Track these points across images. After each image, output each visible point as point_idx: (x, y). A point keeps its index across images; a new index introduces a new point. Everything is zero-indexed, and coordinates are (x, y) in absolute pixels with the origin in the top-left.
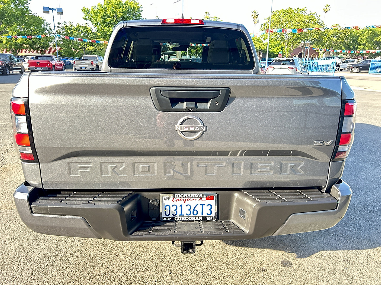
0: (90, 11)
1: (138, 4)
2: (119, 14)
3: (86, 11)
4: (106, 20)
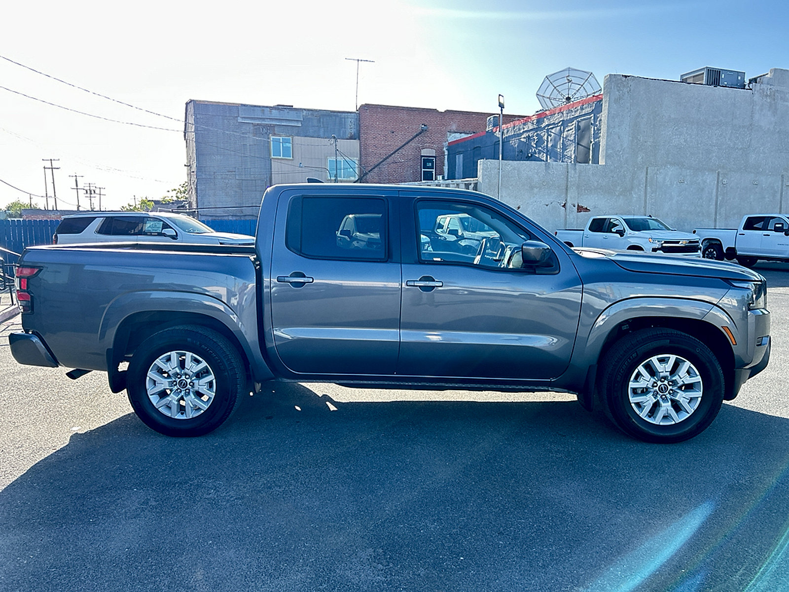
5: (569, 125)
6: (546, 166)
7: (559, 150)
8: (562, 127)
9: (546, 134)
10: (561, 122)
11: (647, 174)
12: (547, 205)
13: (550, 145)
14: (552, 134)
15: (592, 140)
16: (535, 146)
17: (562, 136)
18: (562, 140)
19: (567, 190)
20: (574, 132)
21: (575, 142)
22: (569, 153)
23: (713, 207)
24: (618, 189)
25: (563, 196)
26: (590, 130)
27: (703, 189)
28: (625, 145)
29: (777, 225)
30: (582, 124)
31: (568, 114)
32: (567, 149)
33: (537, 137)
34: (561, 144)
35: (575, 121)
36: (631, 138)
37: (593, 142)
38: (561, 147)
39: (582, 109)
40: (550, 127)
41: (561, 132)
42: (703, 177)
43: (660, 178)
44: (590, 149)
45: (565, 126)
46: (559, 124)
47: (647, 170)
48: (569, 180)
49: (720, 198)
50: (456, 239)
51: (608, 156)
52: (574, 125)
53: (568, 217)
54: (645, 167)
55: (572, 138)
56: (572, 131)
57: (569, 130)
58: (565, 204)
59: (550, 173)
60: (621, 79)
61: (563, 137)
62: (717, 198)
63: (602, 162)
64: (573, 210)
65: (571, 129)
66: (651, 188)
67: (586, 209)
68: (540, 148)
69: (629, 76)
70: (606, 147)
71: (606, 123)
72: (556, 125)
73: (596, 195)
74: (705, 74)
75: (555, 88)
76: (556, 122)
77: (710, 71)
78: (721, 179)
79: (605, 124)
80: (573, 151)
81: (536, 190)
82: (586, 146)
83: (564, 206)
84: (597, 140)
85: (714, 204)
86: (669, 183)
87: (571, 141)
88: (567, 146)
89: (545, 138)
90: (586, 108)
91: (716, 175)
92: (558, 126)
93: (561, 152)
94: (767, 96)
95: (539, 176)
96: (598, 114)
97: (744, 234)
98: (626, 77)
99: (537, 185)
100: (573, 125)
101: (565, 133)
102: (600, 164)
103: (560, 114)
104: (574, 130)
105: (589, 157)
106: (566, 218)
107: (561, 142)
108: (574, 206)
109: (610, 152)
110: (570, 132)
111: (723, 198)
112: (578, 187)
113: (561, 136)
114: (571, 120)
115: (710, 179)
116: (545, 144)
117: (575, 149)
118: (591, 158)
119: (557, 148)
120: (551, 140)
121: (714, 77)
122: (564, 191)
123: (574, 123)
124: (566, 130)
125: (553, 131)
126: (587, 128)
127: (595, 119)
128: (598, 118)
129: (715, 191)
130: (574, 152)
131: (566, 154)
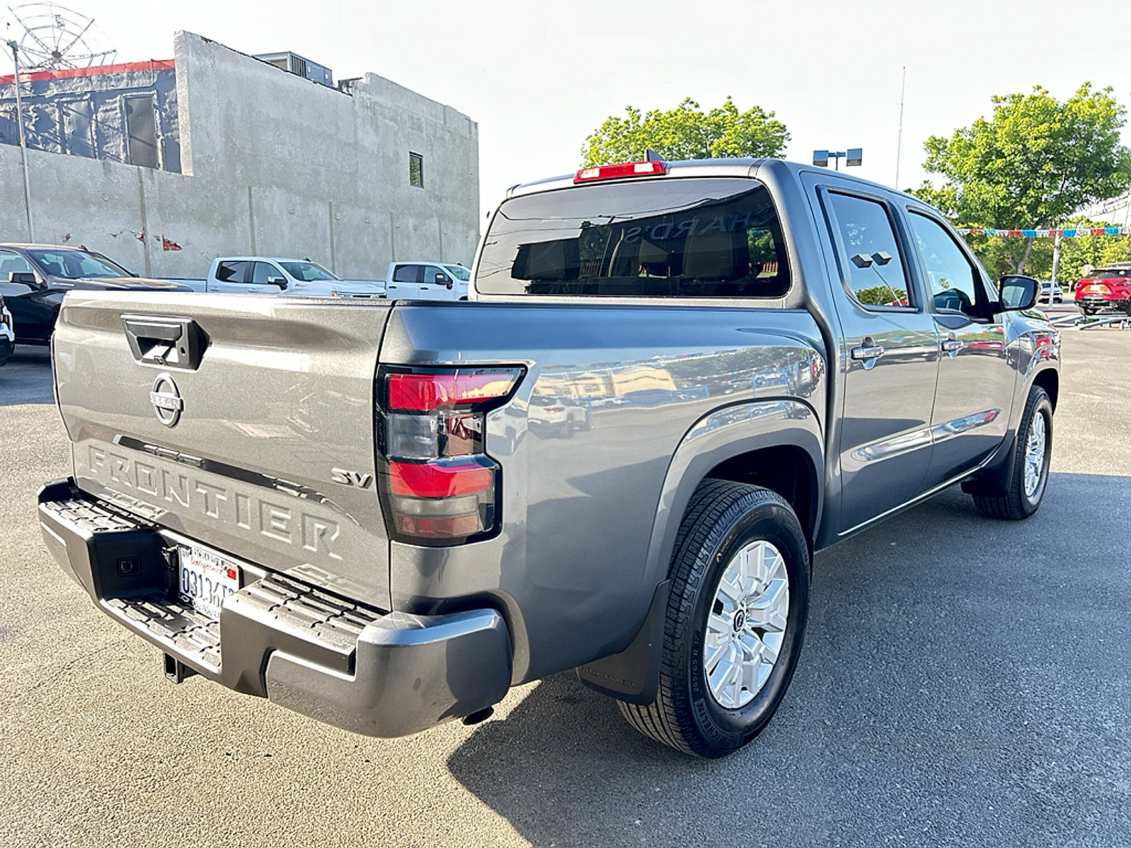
0: (948, 144)
1: (1112, 103)
2: (1034, 142)
3: (936, 145)
4: (990, 165)
5: (107, 101)
6: (104, 168)
7: (90, 142)
8: (92, 103)
9: (57, 111)
10: (89, 95)
11: (250, 197)
12: (115, 236)
13: (68, 131)
14: (70, 112)
15: (160, 134)
16: (33, 128)
17: (94, 117)
18: (94, 126)
19: (143, 212)
20: (119, 115)
21: (123, 132)
22: (113, 149)
23: (328, 250)
24: (215, 217)
25: (138, 221)
26: (153, 117)
27: (315, 225)
28: (218, 149)
29: (438, 276)
30: (135, 104)
31: (101, 81)
32: (107, 143)
33: (36, 114)
34: (94, 133)
35: (119, 96)
36: (223, 139)
37: (161, 137)
38: (95, 137)
39: (131, 78)
40: (64, 99)
41: (90, 113)
42: (314, 207)
43: (266, 204)
44: (156, 147)
45: (98, 101)
46: (85, 98)
47: (250, 190)
48: (146, 196)
49: (335, 238)
50: (31, 292)
51: (196, 164)
52: (118, 104)
53: (151, 257)
54: (247, 186)
55: (117, 124)
56: (114, 112)
57: (106, 111)
58: (142, 237)
59: (111, 180)
60: (201, 43)
61: (96, 120)
62: (332, 239)
63: (187, 171)
64: (158, 246)
65: (112, 110)
66: (258, 218)
67: (176, 245)
68: (46, 134)
69: (211, 41)
70: (192, 148)
71: (187, 108)
72: (79, 99)
73: (186, 224)
74: (288, 60)
75: (29, 31)
76: (78, 91)
77: (294, 58)
78: (334, 212)
79: (185, 111)
80: (121, 148)
81: (93, 208)
82: (148, 141)
83: (142, 238)
84: (169, 134)
85: (329, 246)
86: (277, 213)
87: (114, 129)
88: (108, 137)
89: (56, 116)
90: (139, 77)
91: (328, 207)
92: (82, 100)
93: (95, 145)
94: (367, 107)
95: (96, 184)
96: (168, 91)
97: (395, 288)
98: (206, 40)
99: (94, 200)
100: (116, 102)
101: (100, 116)
102: (183, 173)
103: (84, 79)
104: (118, 111)
105: (157, 161)
106: (147, 259)
107: (93, 129)
108: (158, 240)
109: (198, 156)
110: (112, 113)
111: (338, 239)
112: (161, 209)
113: (92, 119)
114: (113, 94)
115: (321, 211)
116: (58, 127)
117: (125, 145)
118: (160, 161)
119: (85, 137)
120: (69, 123)
121: (300, 66)
122: (140, 213)
123: (118, 98)
124: (100, 110)
125: (73, 106)
126: (147, 111)
127: (161, 99)
128: (166, 98)
129: (328, 227)
130: (125, 149)
131: (108, 150)
